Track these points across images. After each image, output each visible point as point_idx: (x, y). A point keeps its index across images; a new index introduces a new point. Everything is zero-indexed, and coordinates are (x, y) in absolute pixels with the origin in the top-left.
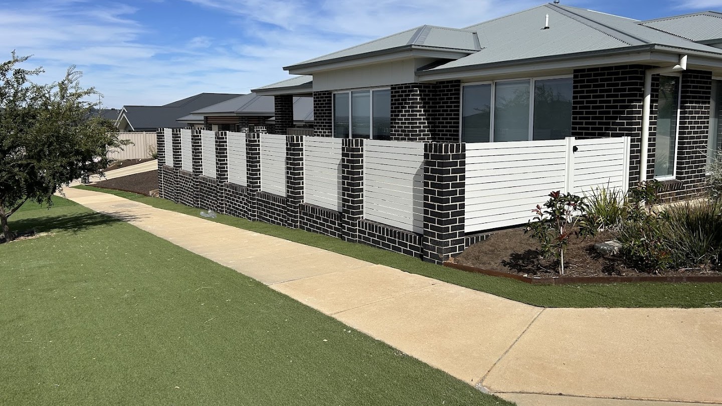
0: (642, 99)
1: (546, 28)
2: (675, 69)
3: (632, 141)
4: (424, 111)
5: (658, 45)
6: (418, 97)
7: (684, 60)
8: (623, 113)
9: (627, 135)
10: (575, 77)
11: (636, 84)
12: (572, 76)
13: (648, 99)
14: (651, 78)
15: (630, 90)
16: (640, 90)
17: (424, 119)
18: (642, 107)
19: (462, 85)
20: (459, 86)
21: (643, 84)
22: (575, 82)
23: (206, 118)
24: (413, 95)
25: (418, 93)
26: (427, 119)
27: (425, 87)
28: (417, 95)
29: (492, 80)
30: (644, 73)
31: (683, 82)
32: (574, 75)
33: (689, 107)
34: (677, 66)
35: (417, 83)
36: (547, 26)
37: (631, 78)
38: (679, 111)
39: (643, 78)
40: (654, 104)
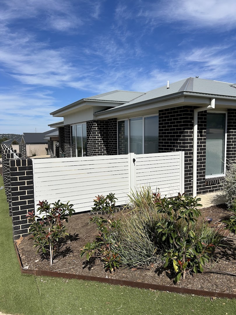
0: (192, 127)
1: (167, 88)
2: (208, 108)
3: (185, 154)
4: (100, 135)
5: (186, 92)
6: (96, 128)
7: (213, 101)
8: (180, 136)
9: (183, 150)
10: (160, 114)
11: (187, 118)
12: (158, 115)
13: (196, 127)
14: (197, 114)
15: (184, 122)
16: (190, 122)
17: (100, 140)
18: (193, 132)
19: (118, 121)
20: (116, 121)
21: (192, 118)
22: (160, 118)
23: (51, 138)
24: (94, 127)
25: (96, 125)
26: (103, 139)
27: (100, 122)
28: (96, 127)
29: (128, 118)
30: (193, 111)
31: (228, 116)
32: (159, 114)
33: (232, 132)
34: (209, 106)
35: (96, 120)
36: (168, 87)
37: (184, 115)
38: (226, 134)
39: (192, 115)
40: (203, 131)
